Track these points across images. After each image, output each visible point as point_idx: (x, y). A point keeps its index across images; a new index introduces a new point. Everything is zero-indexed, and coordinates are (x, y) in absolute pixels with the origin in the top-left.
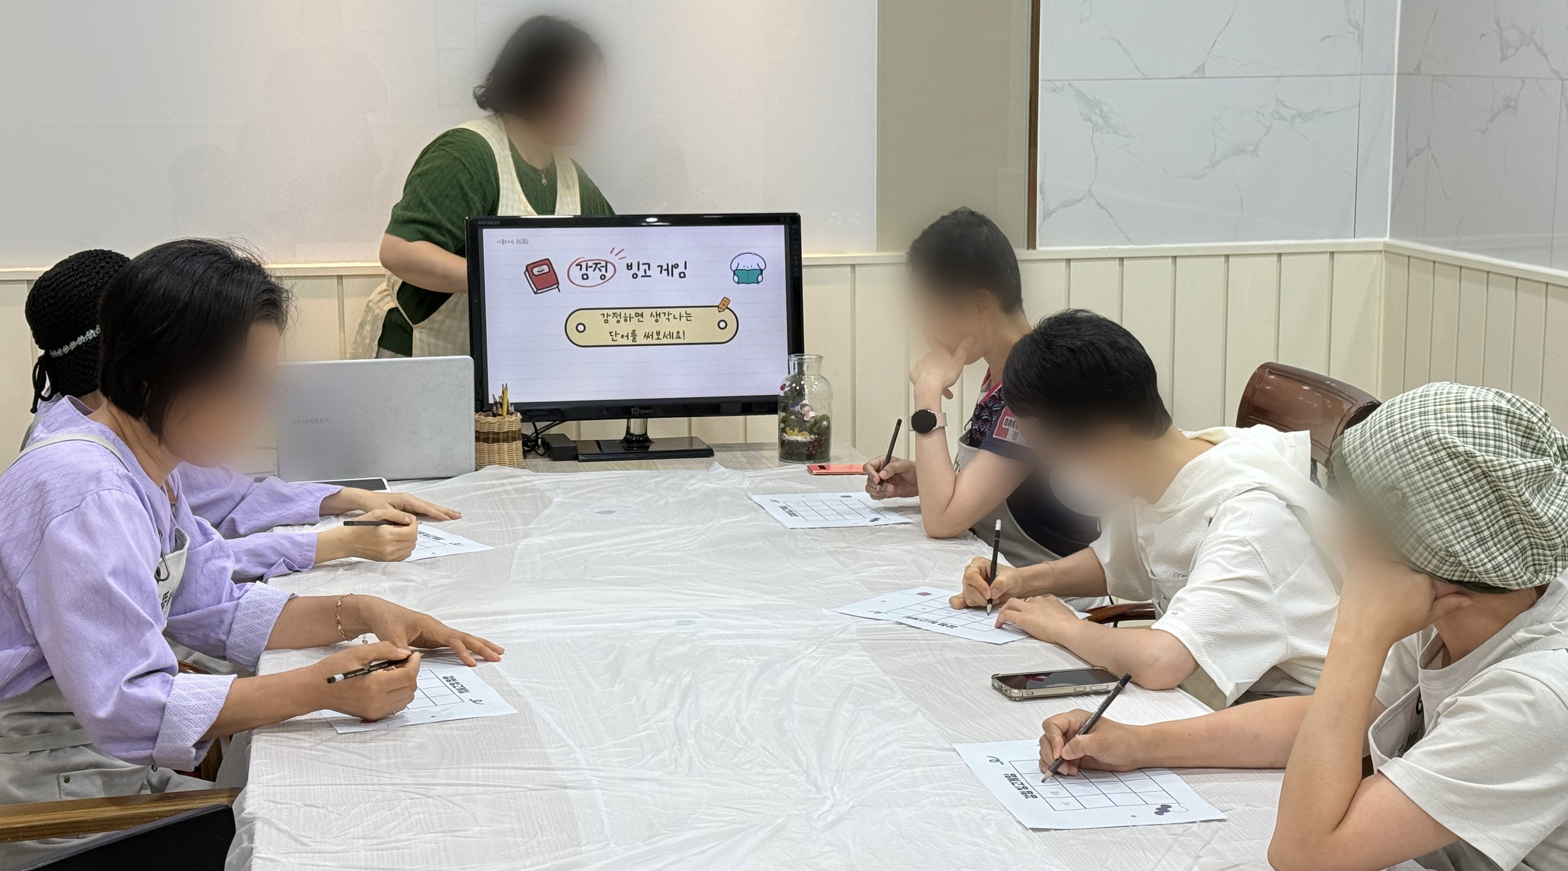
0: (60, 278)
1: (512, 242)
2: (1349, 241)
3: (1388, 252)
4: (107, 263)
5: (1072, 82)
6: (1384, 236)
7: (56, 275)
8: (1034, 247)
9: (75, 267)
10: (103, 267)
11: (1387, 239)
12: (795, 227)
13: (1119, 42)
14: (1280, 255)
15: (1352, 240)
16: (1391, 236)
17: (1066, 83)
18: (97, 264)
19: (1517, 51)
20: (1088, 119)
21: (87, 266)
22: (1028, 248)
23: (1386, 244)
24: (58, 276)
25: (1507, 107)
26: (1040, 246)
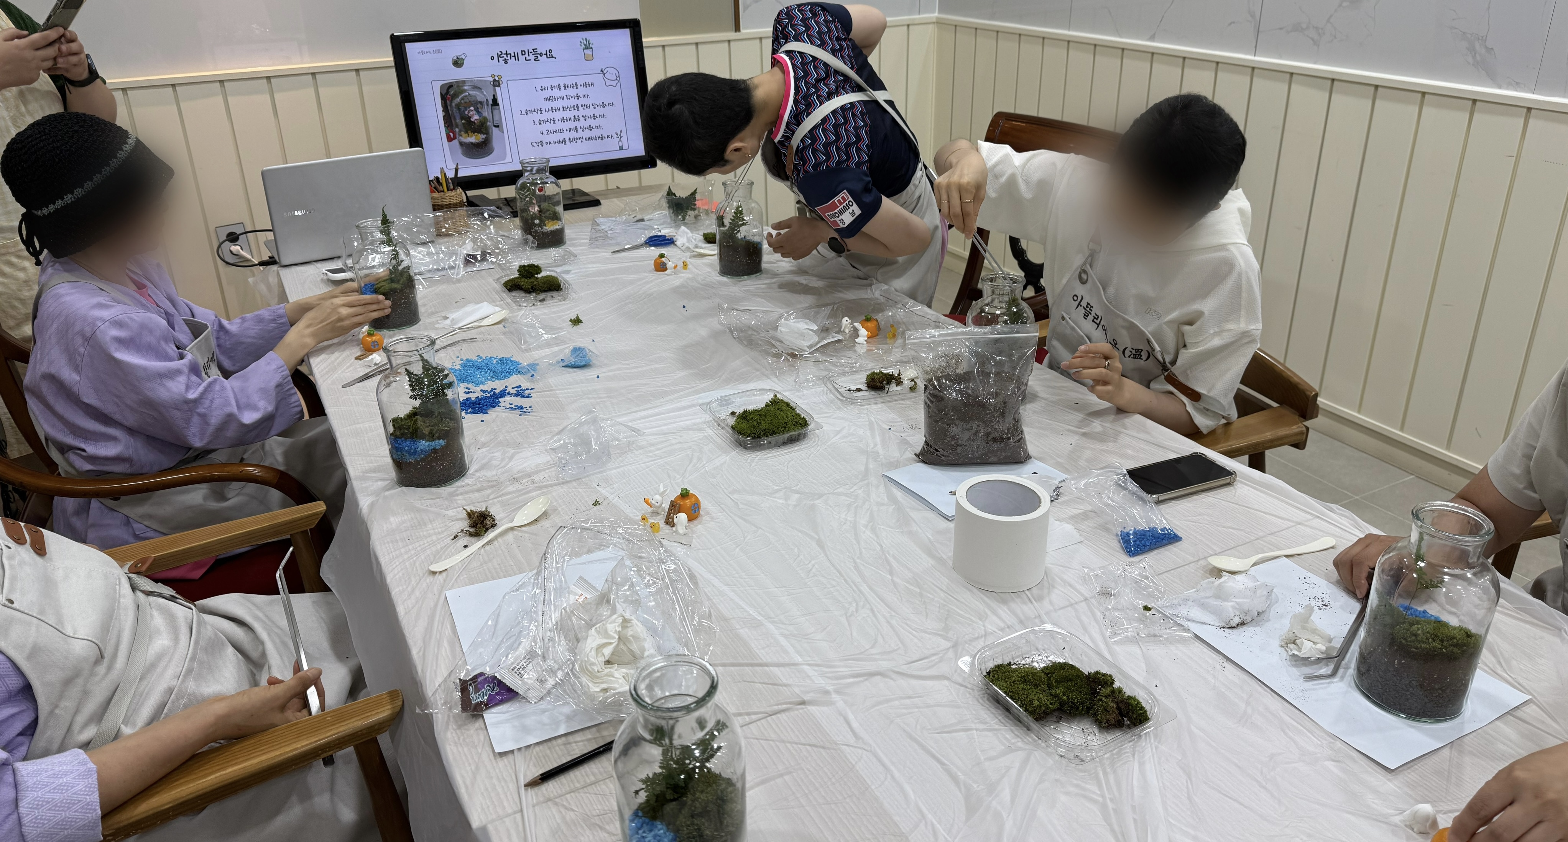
0: (32, 141)
1: (429, 52)
2: (917, 17)
3: (939, 23)
4: (81, 127)
6: (934, 12)
7: (28, 138)
8: (739, 31)
9: (47, 131)
10: (77, 131)
11: (936, 14)
12: (637, 29)
16: (939, 13)
18: (70, 128)
21: (59, 130)
22: (736, 31)
23: (937, 18)
24: (30, 140)
26: (743, 29)
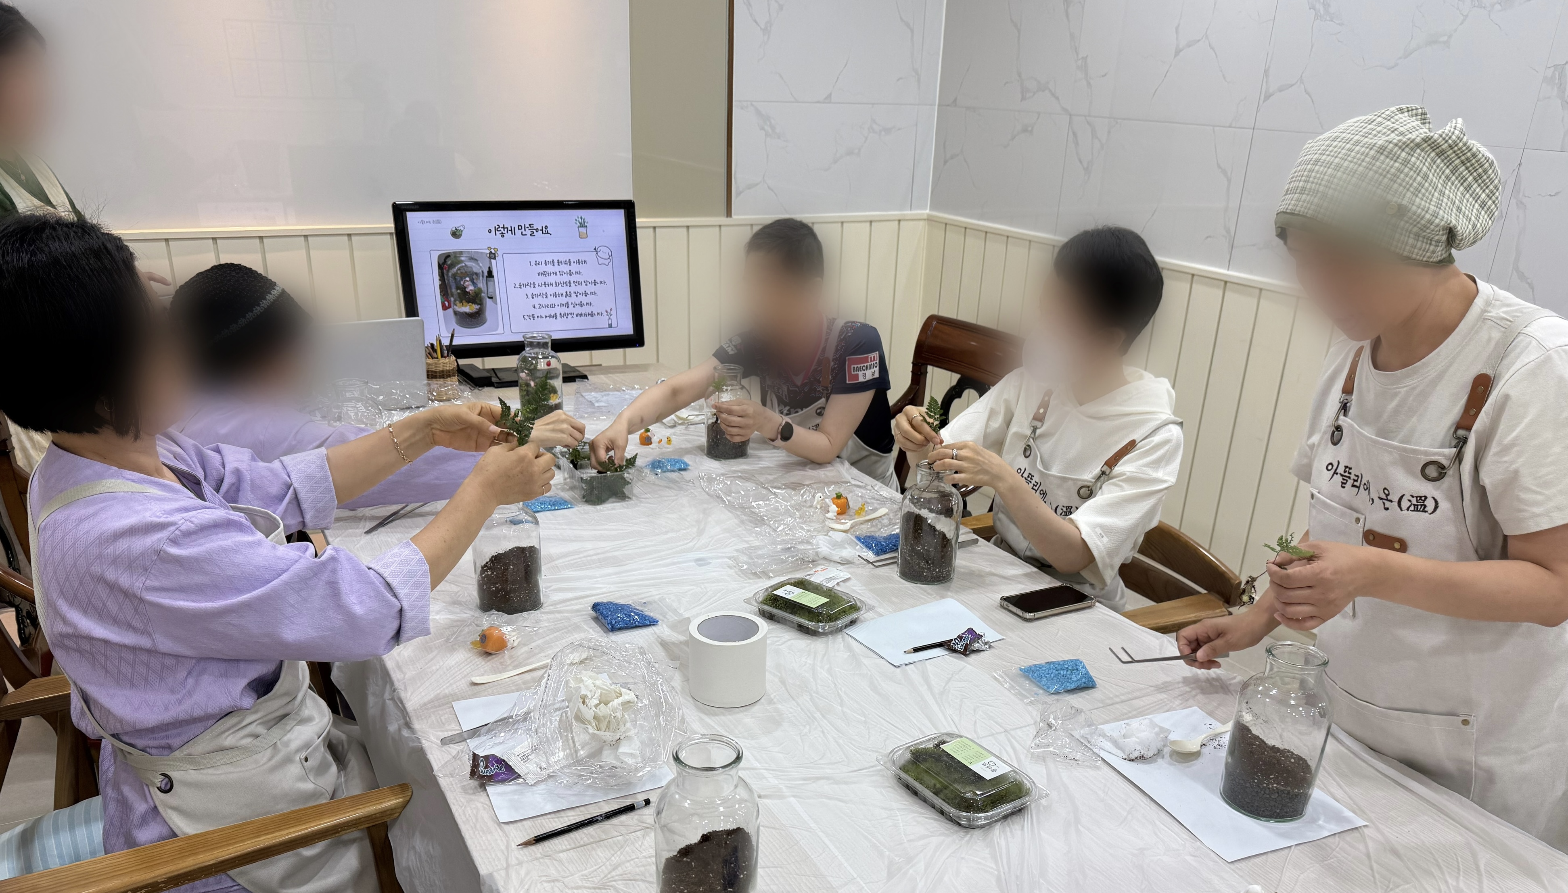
1: (430, 222)
2: (908, 212)
3: (930, 220)
5: (754, 103)
6: (926, 209)
8: (731, 216)
11: (928, 211)
12: (631, 210)
13: (781, 76)
14: (871, 222)
15: (909, 212)
16: (930, 210)
17: (749, 103)
19: (1034, 94)
20: (762, 129)
22: (727, 217)
23: (928, 215)
25: (1025, 130)
26: (735, 215)
